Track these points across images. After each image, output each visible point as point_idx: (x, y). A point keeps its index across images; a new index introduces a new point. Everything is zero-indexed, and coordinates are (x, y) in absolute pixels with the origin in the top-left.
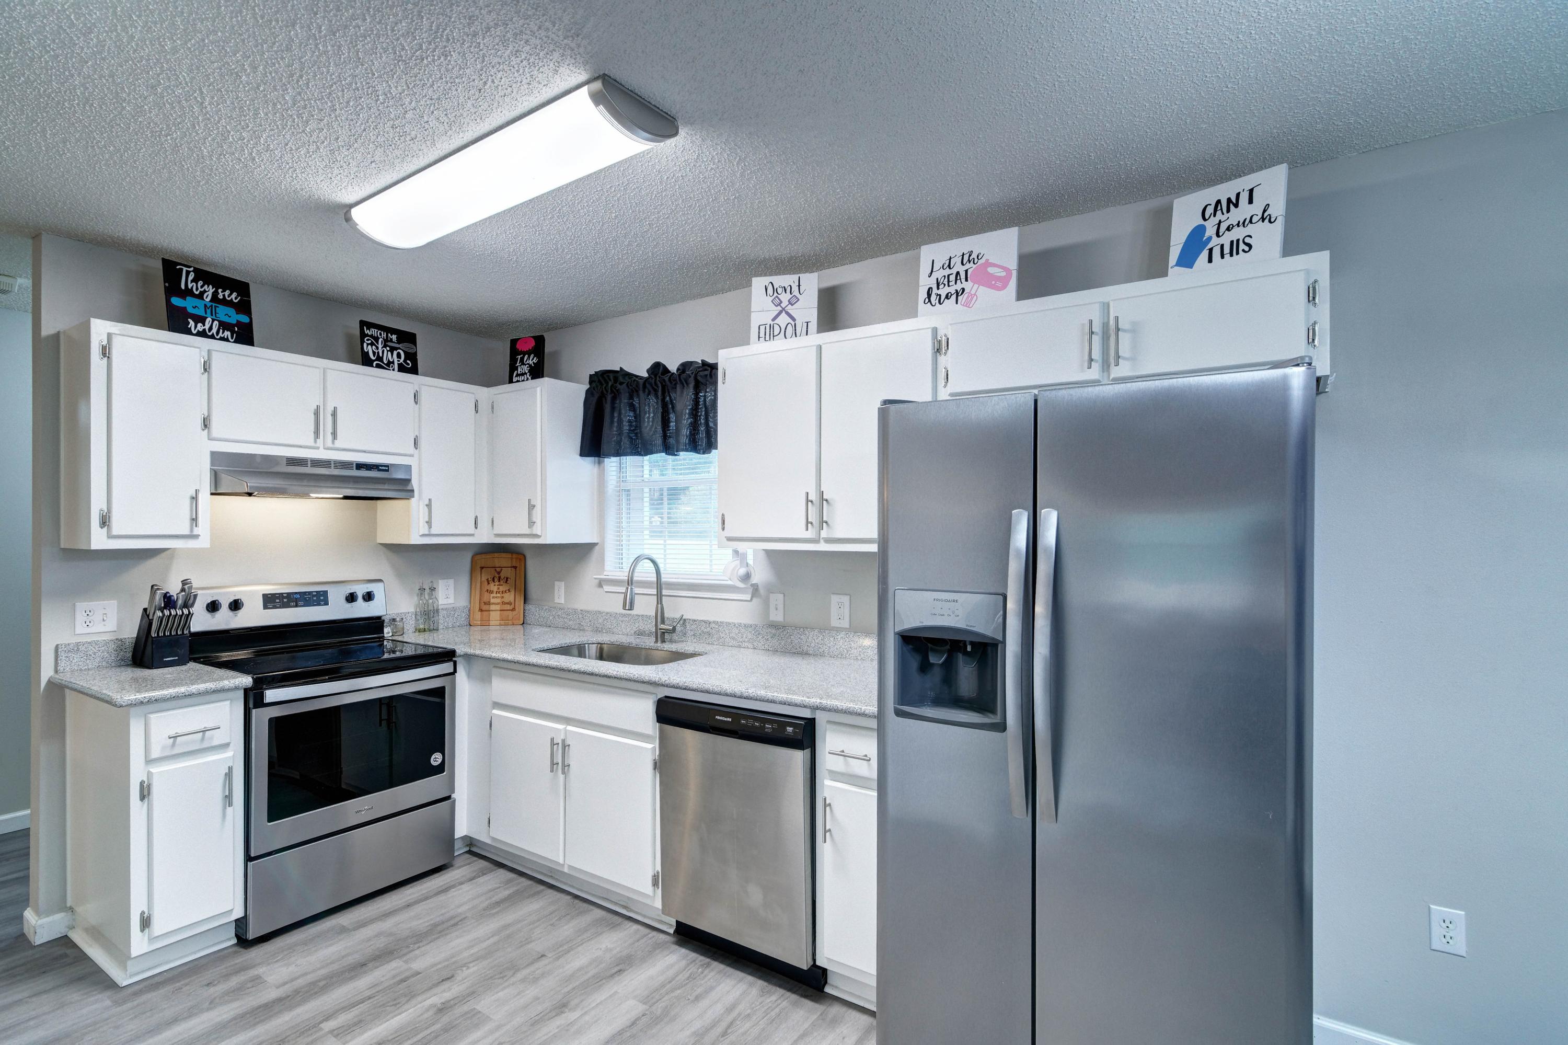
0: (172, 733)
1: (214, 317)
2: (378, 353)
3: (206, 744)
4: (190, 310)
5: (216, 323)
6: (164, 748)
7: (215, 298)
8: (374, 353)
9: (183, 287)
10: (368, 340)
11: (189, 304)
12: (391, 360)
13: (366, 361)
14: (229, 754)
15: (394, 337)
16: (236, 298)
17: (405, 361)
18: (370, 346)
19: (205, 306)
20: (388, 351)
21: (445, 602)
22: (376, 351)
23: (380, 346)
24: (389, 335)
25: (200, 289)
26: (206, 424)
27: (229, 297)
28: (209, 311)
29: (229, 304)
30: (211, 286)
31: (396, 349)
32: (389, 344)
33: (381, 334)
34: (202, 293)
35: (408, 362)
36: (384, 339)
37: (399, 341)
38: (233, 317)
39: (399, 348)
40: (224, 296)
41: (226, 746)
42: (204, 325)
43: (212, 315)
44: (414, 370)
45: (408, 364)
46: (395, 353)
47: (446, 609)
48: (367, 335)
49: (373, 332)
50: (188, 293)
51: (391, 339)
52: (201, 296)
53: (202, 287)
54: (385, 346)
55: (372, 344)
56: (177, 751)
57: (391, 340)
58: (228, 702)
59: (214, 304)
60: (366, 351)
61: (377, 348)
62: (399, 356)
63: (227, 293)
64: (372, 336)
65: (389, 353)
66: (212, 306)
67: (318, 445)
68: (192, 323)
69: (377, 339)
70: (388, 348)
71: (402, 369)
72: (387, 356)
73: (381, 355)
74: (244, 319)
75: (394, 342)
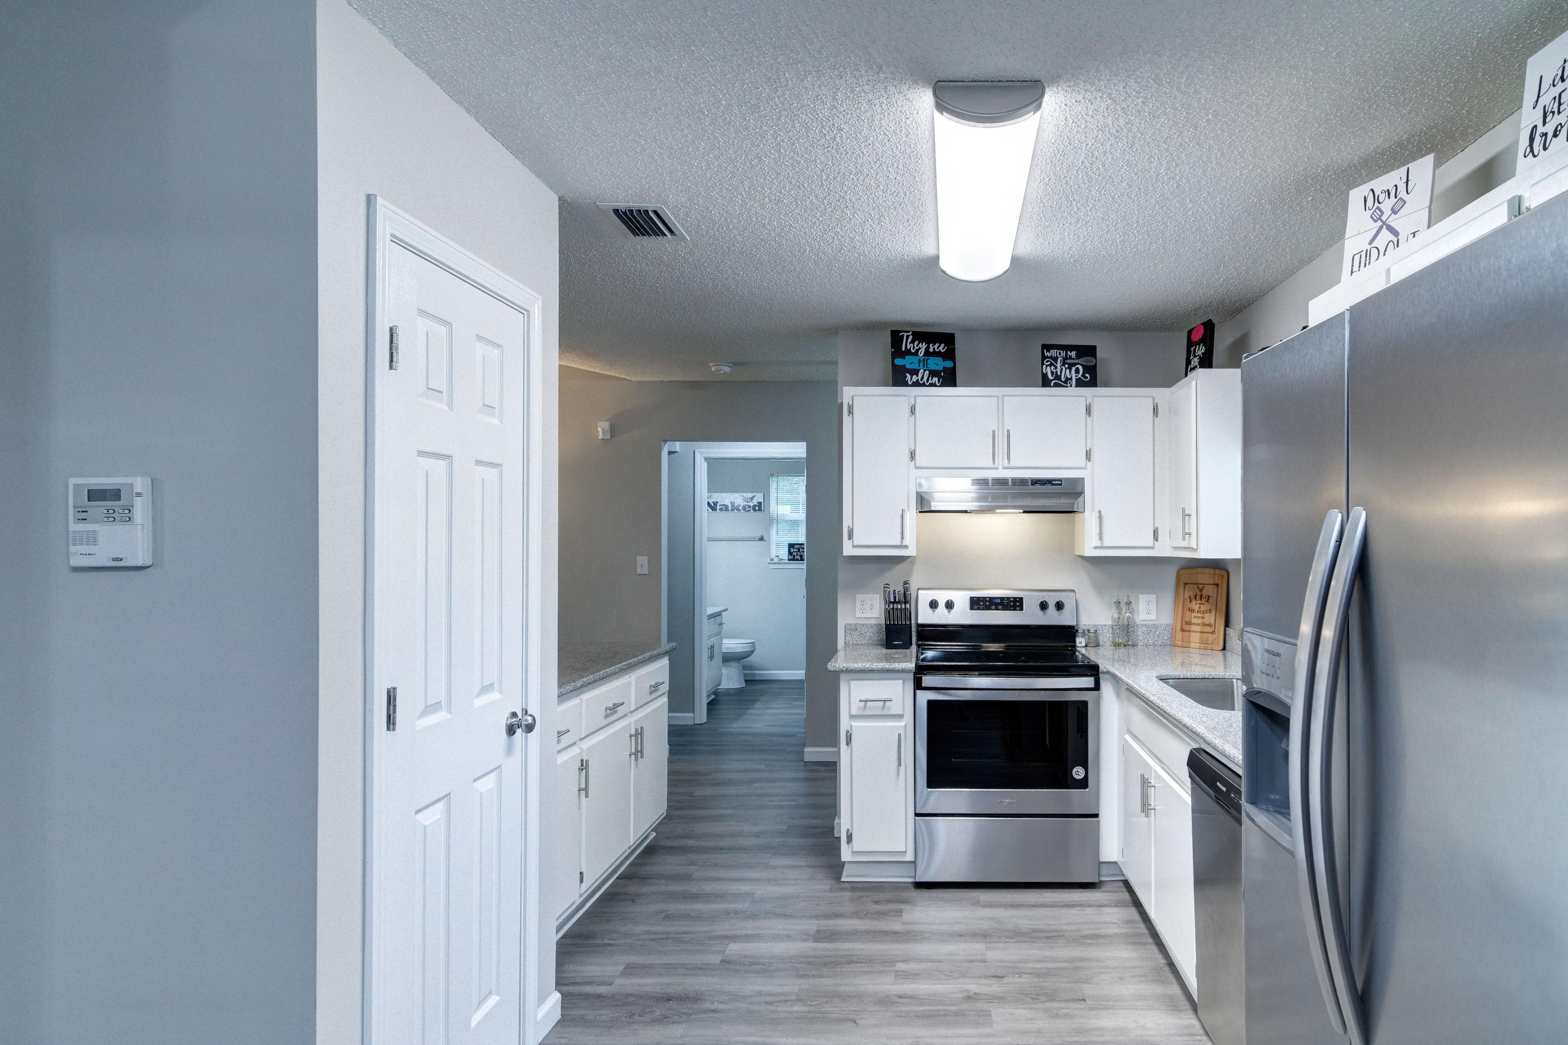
0: (864, 698)
1: (925, 368)
2: (1057, 372)
3: (885, 712)
4: (908, 366)
5: (927, 372)
6: (859, 708)
7: (927, 353)
8: (1052, 373)
9: (903, 349)
10: (1047, 362)
11: (908, 362)
12: (1069, 377)
13: (1046, 383)
15: (1073, 354)
16: (943, 349)
17: (1083, 375)
18: (1049, 367)
19: (919, 360)
20: (1066, 368)
21: (1146, 617)
22: (1055, 371)
23: (1059, 365)
24: (1069, 352)
25: (916, 348)
26: (913, 456)
27: (938, 349)
28: (922, 364)
29: (935, 354)
30: (924, 343)
31: (1074, 365)
32: (1068, 361)
33: (1060, 353)
34: (917, 351)
35: (1087, 375)
36: (1063, 358)
37: (1078, 357)
38: (938, 364)
39: (1078, 364)
40: (934, 349)
41: (901, 716)
42: (918, 376)
43: (924, 367)
44: (1093, 383)
45: (1087, 378)
46: (1074, 369)
47: (1146, 625)
48: (1047, 357)
49: (1054, 353)
50: (908, 352)
51: (1070, 356)
52: (916, 354)
53: (917, 346)
54: (1063, 365)
55: (1051, 365)
56: (868, 712)
57: (1070, 358)
58: (901, 682)
59: (926, 358)
60: (1045, 372)
61: (1056, 368)
62: (1077, 371)
63: (936, 346)
64: (1051, 357)
65: (1068, 370)
66: (924, 360)
67: (996, 465)
68: (908, 376)
69: (1055, 359)
70: (1067, 366)
71: (1080, 383)
72: (1066, 373)
73: (1059, 374)
74: (949, 364)
75: (1074, 359)
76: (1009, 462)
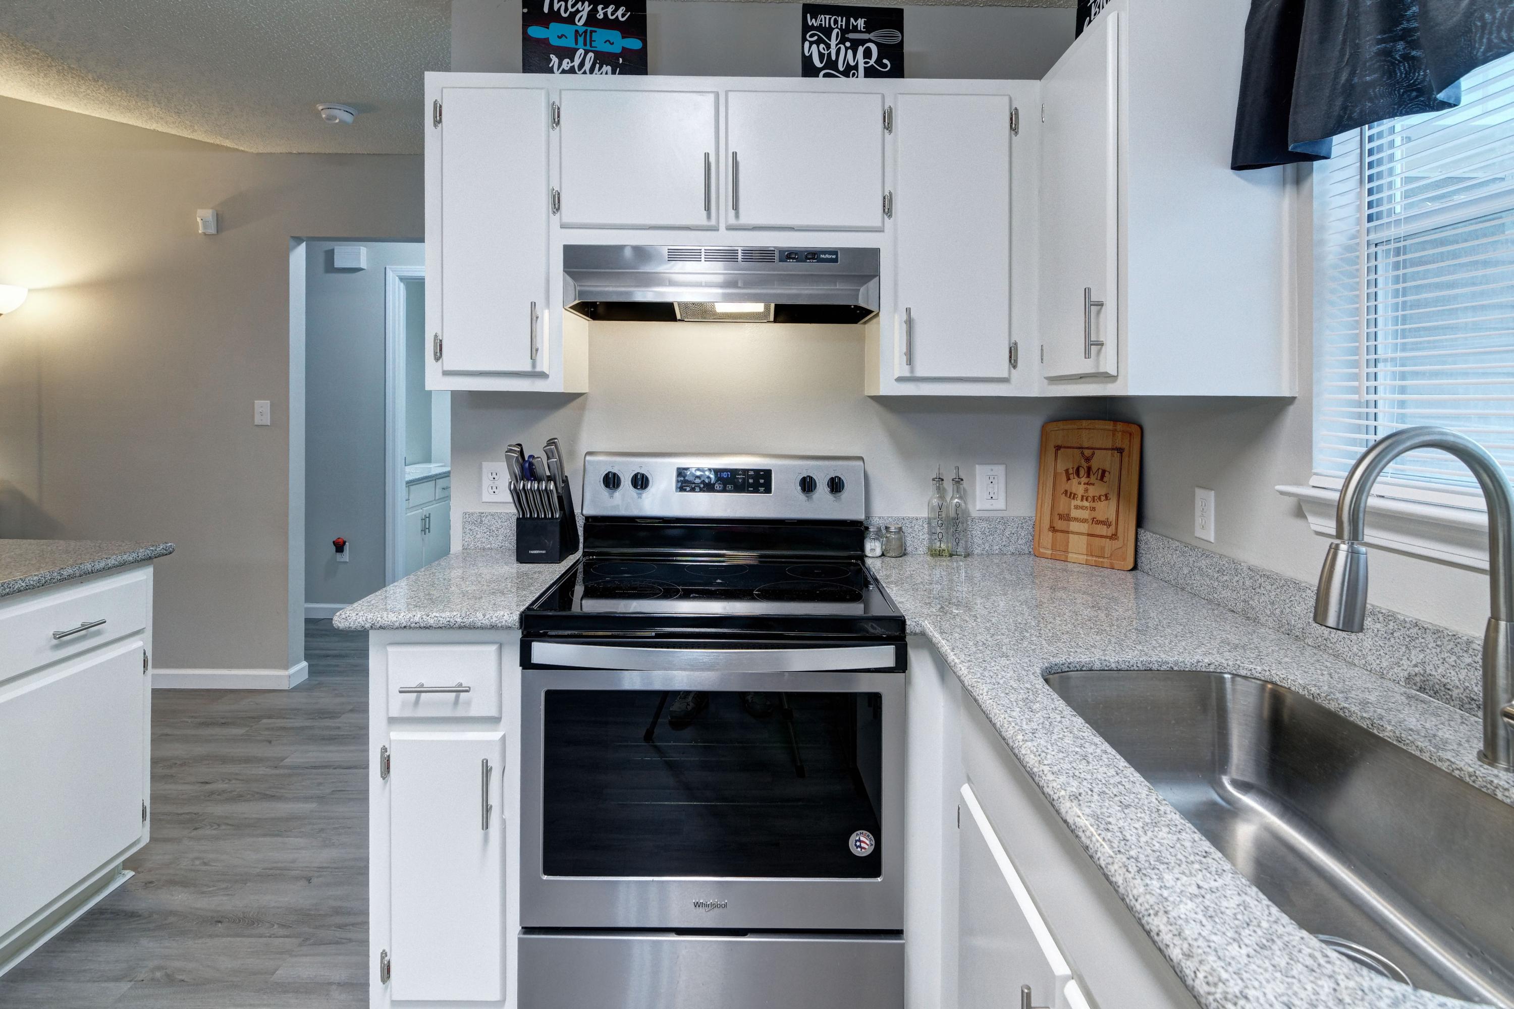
0: (413, 683)
1: (588, 47)
2: (829, 55)
3: (460, 713)
4: (555, 42)
5: (591, 55)
6: (404, 704)
7: (592, 20)
8: (821, 56)
9: (546, 10)
10: (811, 36)
11: (553, 33)
12: (852, 63)
13: (809, 70)
14: (494, 735)
15: (861, 23)
16: (623, 16)
17: (879, 61)
18: (814, 47)
19: (577, 31)
20: (847, 49)
21: (988, 505)
22: (826, 52)
23: (833, 42)
24: (852, 20)
25: (570, 10)
26: (556, 203)
27: (612, 15)
28: (581, 40)
29: (612, 24)
30: (587, 3)
31: (863, 42)
32: (851, 36)
33: (836, 22)
34: (573, 15)
35: (885, 61)
36: (841, 29)
37: (869, 28)
38: (613, 41)
39: (870, 41)
40: (605, 14)
41: (494, 721)
42: (572, 61)
43: (585, 44)
44: (898, 72)
45: (885, 66)
46: (861, 50)
47: (987, 519)
48: (813, 28)
49: (824, 20)
50: (554, 16)
51: (855, 27)
52: (571, 20)
53: (573, 6)
54: (843, 41)
55: (818, 42)
56: (421, 713)
57: (855, 29)
58: (493, 648)
59: (589, 29)
60: (807, 54)
61: (828, 47)
62: (868, 54)
63: (610, 10)
64: (820, 28)
65: (850, 52)
66: (585, 32)
67: (713, 222)
68: (555, 59)
69: (828, 32)
70: (848, 44)
71: (871, 73)
72: (846, 57)
73: (834, 58)
74: (634, 44)
75: (861, 32)
76: (737, 216)
